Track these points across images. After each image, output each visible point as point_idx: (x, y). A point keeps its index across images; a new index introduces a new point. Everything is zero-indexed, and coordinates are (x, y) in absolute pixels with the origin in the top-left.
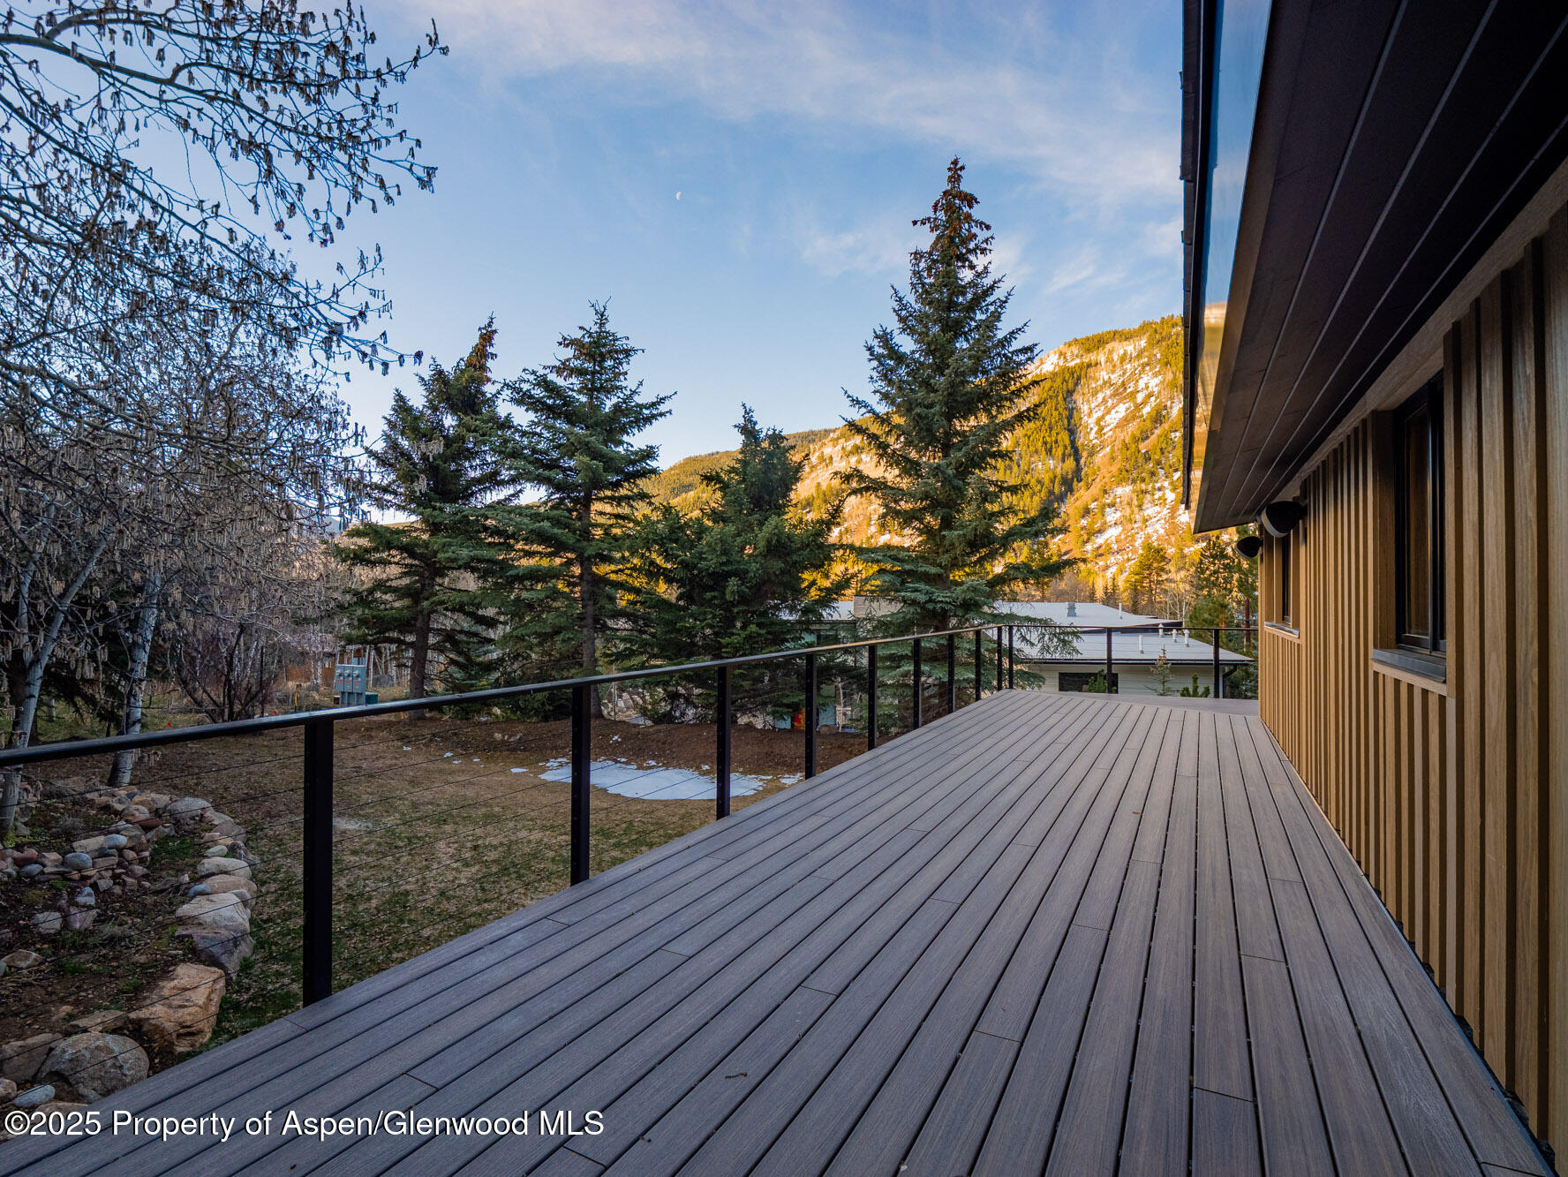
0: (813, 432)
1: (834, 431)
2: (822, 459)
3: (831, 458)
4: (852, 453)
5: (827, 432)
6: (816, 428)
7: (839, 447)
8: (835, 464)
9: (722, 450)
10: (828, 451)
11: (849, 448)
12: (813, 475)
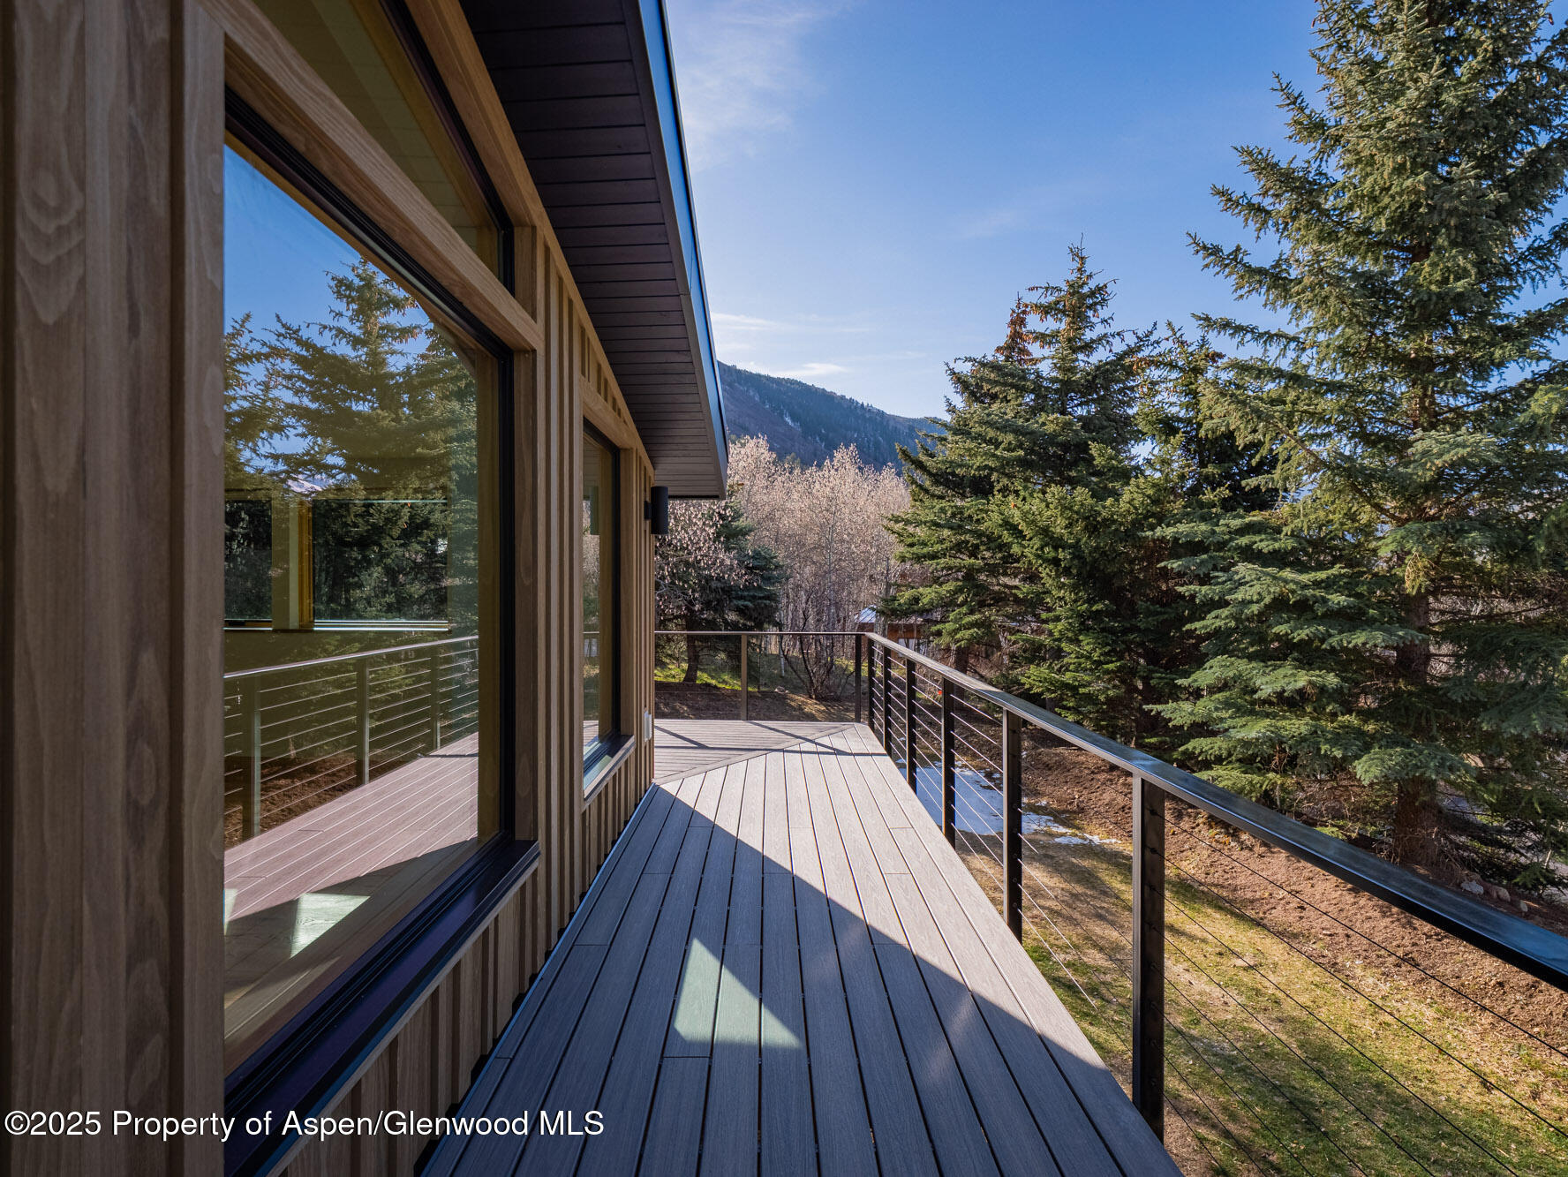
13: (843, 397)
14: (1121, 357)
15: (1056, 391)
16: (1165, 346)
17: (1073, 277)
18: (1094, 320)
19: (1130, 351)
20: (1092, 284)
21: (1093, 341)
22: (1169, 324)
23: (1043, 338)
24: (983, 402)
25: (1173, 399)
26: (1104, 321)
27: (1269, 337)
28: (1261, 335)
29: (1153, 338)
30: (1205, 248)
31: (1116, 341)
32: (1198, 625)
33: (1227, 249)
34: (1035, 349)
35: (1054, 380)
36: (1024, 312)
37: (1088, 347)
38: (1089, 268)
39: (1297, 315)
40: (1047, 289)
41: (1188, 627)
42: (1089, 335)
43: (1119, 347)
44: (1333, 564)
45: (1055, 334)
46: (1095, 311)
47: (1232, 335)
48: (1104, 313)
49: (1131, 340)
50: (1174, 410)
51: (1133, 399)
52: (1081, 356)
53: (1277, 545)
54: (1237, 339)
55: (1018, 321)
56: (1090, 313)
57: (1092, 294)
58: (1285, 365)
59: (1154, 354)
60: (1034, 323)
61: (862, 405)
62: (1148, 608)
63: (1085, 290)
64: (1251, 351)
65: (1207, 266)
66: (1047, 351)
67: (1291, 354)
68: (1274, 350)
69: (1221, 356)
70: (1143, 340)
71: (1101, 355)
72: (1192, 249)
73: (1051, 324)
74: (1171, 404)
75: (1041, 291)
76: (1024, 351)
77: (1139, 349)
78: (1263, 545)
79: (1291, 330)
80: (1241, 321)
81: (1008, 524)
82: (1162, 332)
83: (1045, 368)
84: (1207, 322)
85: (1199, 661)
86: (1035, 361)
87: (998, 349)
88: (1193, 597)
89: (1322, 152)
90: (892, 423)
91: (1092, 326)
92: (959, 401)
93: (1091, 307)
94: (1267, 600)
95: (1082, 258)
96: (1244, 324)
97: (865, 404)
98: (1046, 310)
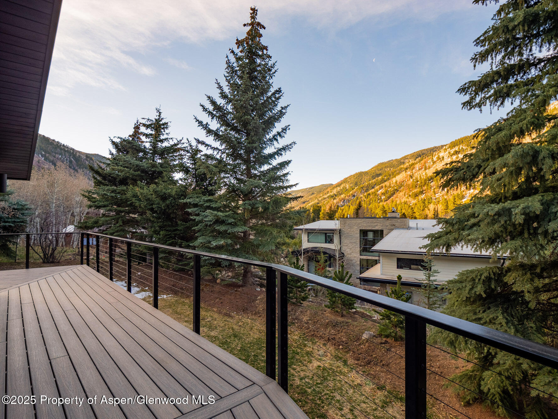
0: (435, 147)
1: (446, 145)
2: (439, 158)
3: (443, 157)
4: (453, 154)
5: (442, 146)
6: (437, 145)
7: (447, 152)
8: (445, 160)
9: (394, 159)
10: (441, 155)
11: (452, 152)
12: (434, 166)
13: (54, 140)
14: (172, 146)
15: (151, 153)
16: (185, 145)
17: (157, 118)
18: (163, 133)
19: (175, 145)
20: (163, 121)
21: (163, 139)
22: (187, 139)
23: (147, 136)
24: (124, 153)
25: (189, 162)
26: (167, 134)
27: (215, 149)
28: (212, 148)
29: (182, 142)
30: (198, 121)
31: (171, 140)
32: (196, 228)
33: (204, 123)
34: (143, 138)
35: (150, 150)
36: (139, 125)
37: (162, 141)
38: (162, 116)
39: (221, 145)
40: (148, 120)
41: (193, 228)
42: (162, 137)
43: (172, 143)
44: (229, 211)
45: (151, 135)
46: (164, 130)
47: (205, 146)
48: (167, 131)
49: (176, 142)
50: (188, 165)
51: (175, 159)
52: (159, 143)
53: (216, 206)
54: (206, 147)
55: (137, 128)
56: (162, 130)
57: (163, 124)
58: (218, 157)
59: (182, 147)
60: (143, 129)
61: (64, 145)
62: (181, 223)
63: (161, 123)
64: (210, 152)
65: (199, 126)
66: (148, 140)
67: (220, 154)
68: (215, 153)
69: (202, 151)
70: (179, 142)
71: (165, 144)
72: (195, 120)
73: (149, 131)
74: (188, 163)
75: (146, 120)
76: (139, 138)
77: (178, 144)
78: (213, 205)
79: (220, 148)
80: (207, 143)
81: (135, 196)
82: (185, 141)
83: (148, 145)
84: (198, 142)
85: (196, 238)
86: (143, 142)
87: (130, 136)
88: (195, 219)
89: (227, 102)
90: (78, 154)
91: (163, 135)
92: (114, 151)
93: (163, 128)
94: (214, 220)
95: (160, 113)
96: (208, 144)
97: (65, 145)
98: (147, 126)
